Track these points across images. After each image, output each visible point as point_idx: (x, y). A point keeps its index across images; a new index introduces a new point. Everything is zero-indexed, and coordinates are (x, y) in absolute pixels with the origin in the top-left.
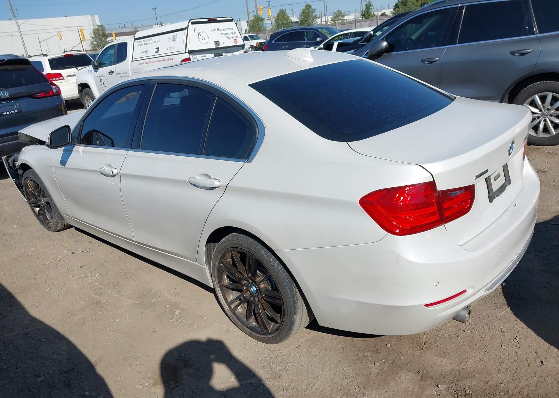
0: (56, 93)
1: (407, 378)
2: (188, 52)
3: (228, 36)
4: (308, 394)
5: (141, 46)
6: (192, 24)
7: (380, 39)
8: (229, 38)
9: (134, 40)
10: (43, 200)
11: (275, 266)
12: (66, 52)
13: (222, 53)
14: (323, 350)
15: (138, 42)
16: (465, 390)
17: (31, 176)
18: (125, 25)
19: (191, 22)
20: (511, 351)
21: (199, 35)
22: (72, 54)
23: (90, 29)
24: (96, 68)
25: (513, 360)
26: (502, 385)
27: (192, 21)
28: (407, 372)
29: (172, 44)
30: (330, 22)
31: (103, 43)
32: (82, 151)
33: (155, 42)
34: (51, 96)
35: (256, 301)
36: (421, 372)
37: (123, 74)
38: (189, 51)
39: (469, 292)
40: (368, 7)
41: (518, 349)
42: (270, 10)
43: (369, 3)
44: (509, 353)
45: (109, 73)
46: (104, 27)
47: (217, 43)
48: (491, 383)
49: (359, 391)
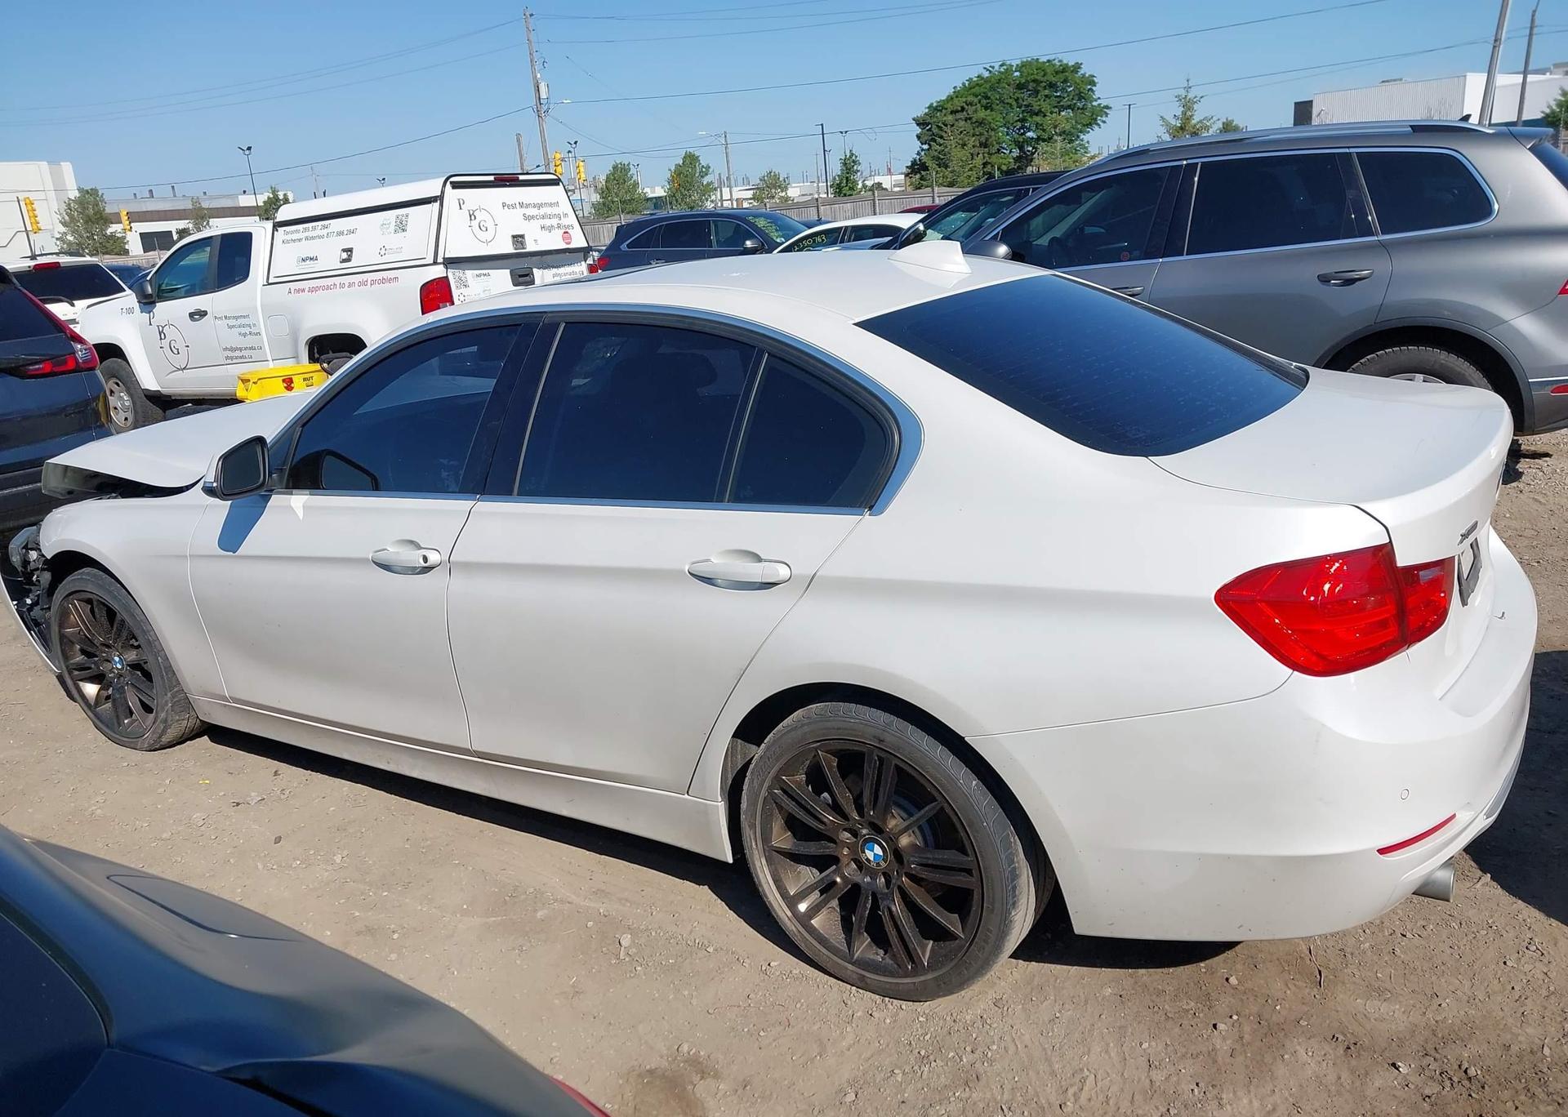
0: (84, 362)
1: (1310, 1054)
2: (442, 261)
3: (548, 222)
4: (1073, 1113)
5: (297, 243)
6: (454, 187)
7: (987, 239)
8: (550, 228)
9: (274, 226)
10: (117, 659)
11: (961, 781)
12: (39, 255)
13: (532, 269)
14: (1067, 1006)
15: (287, 233)
16: (1464, 1068)
17: (90, 586)
18: (151, 191)
19: (451, 183)
20: (1533, 972)
21: (473, 218)
22: (58, 263)
23: (46, 200)
24: (148, 302)
25: (1544, 993)
26: (1547, 1051)
27: (453, 179)
28: (1304, 1039)
29: (394, 240)
30: (751, 203)
31: (95, 239)
32: (304, 506)
33: (340, 233)
34: (70, 372)
35: (881, 886)
36: (1341, 1038)
37: (236, 318)
38: (444, 258)
39: (1463, 817)
40: (849, 165)
41: (1546, 965)
42: (582, 164)
43: (850, 157)
44: (1529, 978)
45: (191, 315)
46: (100, 194)
47: (518, 239)
48: (1517, 1048)
49: (1202, 1094)
